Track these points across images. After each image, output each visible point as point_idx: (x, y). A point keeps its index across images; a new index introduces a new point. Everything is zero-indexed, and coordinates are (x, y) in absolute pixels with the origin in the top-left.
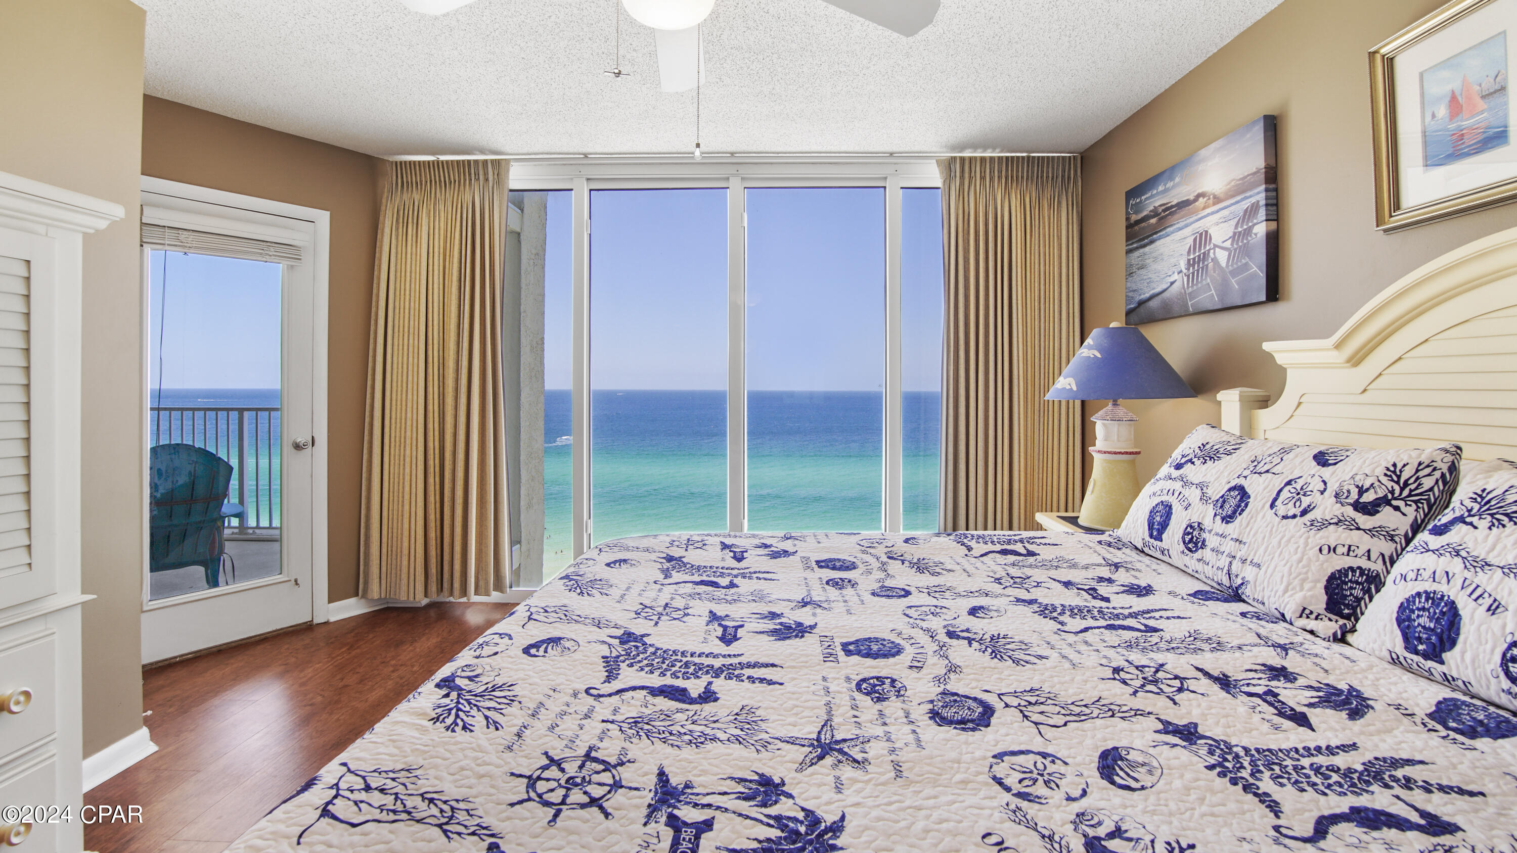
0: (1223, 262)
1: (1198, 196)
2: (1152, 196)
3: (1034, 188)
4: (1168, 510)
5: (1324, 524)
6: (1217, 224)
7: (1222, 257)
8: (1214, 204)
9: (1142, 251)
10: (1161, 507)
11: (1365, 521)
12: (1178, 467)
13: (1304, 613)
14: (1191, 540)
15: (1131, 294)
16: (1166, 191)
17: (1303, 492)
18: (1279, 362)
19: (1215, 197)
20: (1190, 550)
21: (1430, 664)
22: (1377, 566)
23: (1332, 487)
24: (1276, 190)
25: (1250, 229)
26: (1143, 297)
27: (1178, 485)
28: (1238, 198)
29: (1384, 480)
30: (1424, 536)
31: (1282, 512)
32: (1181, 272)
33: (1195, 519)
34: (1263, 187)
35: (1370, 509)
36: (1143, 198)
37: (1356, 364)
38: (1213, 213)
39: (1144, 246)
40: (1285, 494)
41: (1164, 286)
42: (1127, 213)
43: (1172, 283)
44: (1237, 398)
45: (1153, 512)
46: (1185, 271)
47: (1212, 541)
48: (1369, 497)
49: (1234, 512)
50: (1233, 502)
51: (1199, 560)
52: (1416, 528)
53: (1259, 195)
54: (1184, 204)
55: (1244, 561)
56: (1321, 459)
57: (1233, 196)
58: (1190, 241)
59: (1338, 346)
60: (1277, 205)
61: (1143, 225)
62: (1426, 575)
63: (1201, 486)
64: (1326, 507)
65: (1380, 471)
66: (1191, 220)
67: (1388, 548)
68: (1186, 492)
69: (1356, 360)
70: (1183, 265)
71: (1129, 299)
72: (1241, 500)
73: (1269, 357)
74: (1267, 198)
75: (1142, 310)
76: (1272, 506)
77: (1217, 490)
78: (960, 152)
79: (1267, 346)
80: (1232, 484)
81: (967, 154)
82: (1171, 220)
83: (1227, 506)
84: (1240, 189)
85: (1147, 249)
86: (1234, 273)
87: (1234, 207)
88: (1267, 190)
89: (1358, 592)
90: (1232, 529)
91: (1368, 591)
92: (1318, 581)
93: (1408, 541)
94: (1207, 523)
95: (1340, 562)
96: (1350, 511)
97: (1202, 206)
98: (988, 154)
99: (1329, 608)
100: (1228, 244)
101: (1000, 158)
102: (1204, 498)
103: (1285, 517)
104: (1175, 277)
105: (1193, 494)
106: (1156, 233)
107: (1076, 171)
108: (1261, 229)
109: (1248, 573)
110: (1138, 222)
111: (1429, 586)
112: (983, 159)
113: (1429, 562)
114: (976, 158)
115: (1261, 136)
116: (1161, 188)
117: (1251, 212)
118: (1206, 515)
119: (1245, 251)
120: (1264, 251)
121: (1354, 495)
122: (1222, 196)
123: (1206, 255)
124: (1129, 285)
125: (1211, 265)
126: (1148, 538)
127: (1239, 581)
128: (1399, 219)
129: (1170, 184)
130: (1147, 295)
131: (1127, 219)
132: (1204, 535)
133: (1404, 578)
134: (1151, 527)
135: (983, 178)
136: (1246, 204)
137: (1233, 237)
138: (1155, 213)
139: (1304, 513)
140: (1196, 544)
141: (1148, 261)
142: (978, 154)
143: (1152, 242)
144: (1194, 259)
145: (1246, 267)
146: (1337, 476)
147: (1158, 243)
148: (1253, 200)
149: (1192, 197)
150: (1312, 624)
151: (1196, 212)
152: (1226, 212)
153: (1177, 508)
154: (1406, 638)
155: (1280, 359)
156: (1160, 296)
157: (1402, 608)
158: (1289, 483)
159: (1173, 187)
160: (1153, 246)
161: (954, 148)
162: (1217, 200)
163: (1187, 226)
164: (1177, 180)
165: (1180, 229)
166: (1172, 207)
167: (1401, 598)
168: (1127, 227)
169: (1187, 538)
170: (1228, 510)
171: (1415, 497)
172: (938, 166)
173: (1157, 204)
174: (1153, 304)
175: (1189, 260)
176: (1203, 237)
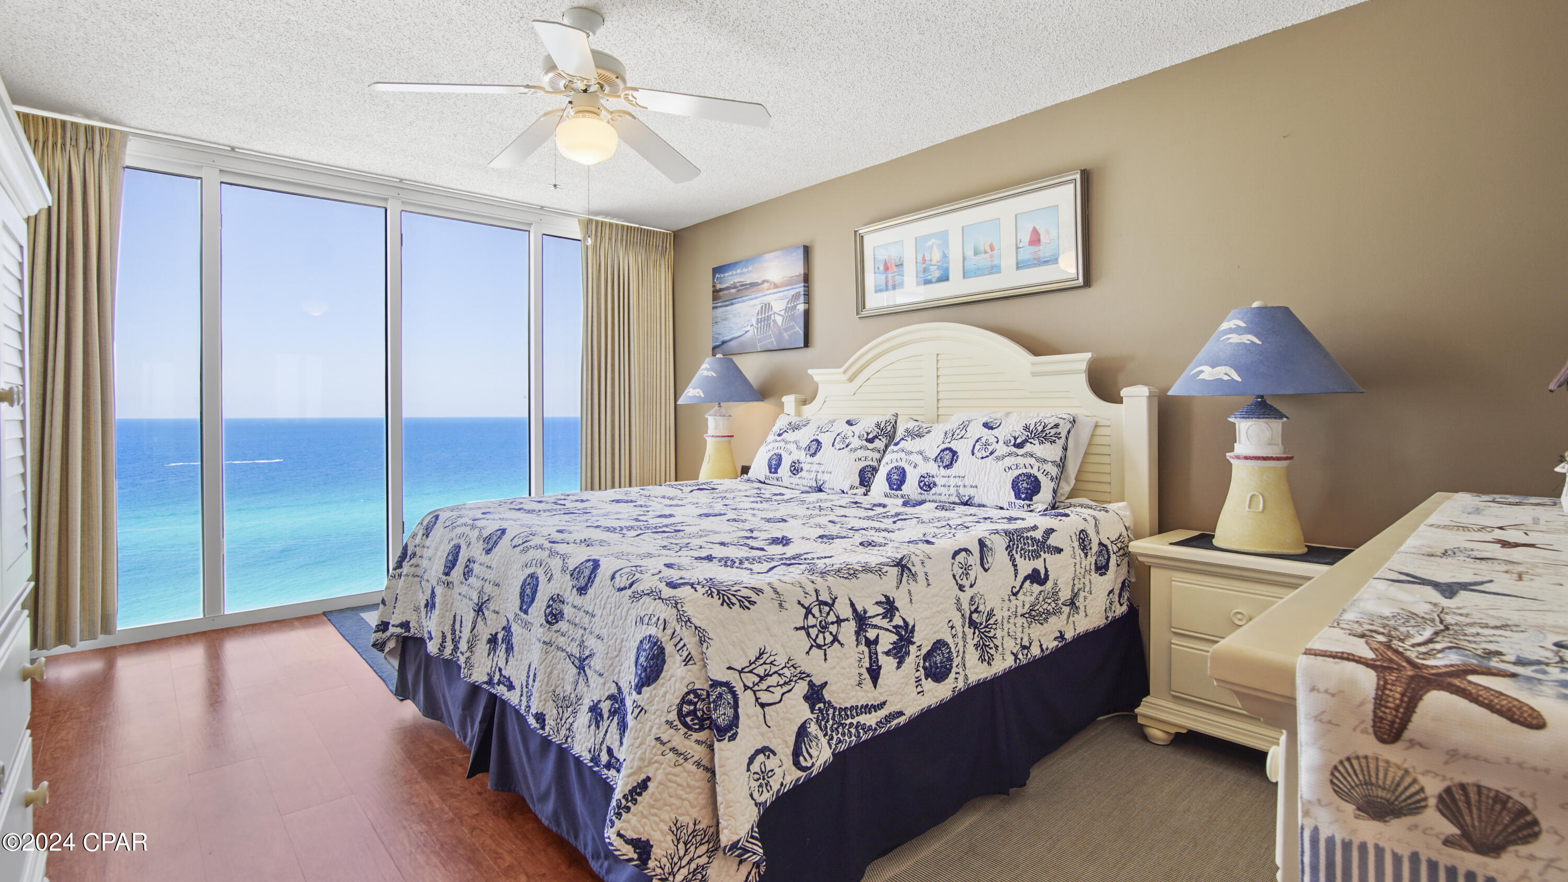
0: (780, 323)
1: (764, 282)
2: (732, 275)
3: (644, 251)
4: (779, 458)
5: (856, 449)
6: (776, 300)
7: (779, 320)
8: (774, 288)
9: (725, 308)
10: (775, 457)
11: (870, 446)
12: (780, 435)
13: (852, 487)
14: (794, 469)
15: (716, 336)
16: (742, 274)
17: (845, 438)
18: (815, 380)
19: (774, 284)
20: (794, 474)
21: (898, 492)
22: (875, 464)
23: (857, 434)
24: (808, 287)
25: (795, 306)
26: (726, 339)
27: (782, 444)
28: (789, 288)
29: (875, 428)
30: (892, 447)
31: (838, 448)
32: (752, 325)
33: (795, 459)
34: (802, 284)
35: (871, 441)
36: (726, 275)
37: (851, 381)
38: (773, 293)
39: (727, 306)
40: (838, 439)
41: (741, 333)
42: (714, 282)
43: (746, 332)
44: (794, 400)
45: (770, 460)
46: (755, 325)
47: (806, 467)
48: (871, 436)
49: (816, 451)
50: (814, 447)
51: (799, 478)
52: (887, 446)
53: (801, 289)
54: (753, 285)
55: (823, 472)
56: (849, 423)
57: (786, 286)
58: (759, 307)
59: (845, 372)
60: (808, 295)
61: (726, 292)
62: (894, 460)
63: (796, 442)
64: (856, 443)
65: (873, 425)
66: (760, 295)
67: (878, 456)
68: (788, 446)
69: (851, 379)
70: (754, 321)
71: (714, 339)
72: (818, 445)
73: (811, 377)
74: (804, 291)
75: (725, 346)
76: (833, 445)
77: (804, 443)
78: (595, 216)
79: (810, 371)
80: (812, 439)
81: (600, 218)
82: (744, 292)
83: (811, 449)
84: (789, 283)
85: (728, 308)
86: (786, 330)
87: (785, 293)
88: (804, 286)
89: (869, 475)
90: (816, 459)
91: (872, 474)
92: (855, 473)
93: (884, 452)
94: (802, 459)
95: (863, 464)
96: (865, 443)
97: (766, 288)
98: (614, 221)
99: (861, 484)
100: (783, 313)
101: (623, 226)
102: (798, 448)
103: (840, 449)
104: (749, 328)
105: (792, 447)
106: (735, 299)
107: (670, 244)
108: (801, 307)
109: (826, 477)
110: (721, 290)
111: (895, 464)
112: (611, 225)
113: (895, 456)
114: (606, 222)
115: (802, 256)
116: (738, 271)
117: (795, 297)
118: (802, 456)
119: (793, 318)
120: (803, 319)
121: (865, 436)
122: (779, 285)
123: (769, 317)
124: (715, 329)
125: (772, 324)
126: (768, 474)
127: (822, 482)
128: (864, 313)
129: (745, 270)
130: (729, 338)
131: (714, 286)
132: (801, 465)
133: (887, 463)
134: (770, 468)
135: (610, 239)
136: (793, 292)
137: (786, 309)
138: (734, 286)
139: (847, 446)
140: (797, 470)
141: (729, 316)
142: (607, 220)
143: (732, 304)
144: (761, 319)
145: (793, 327)
146: (858, 429)
147: (736, 306)
148: (797, 290)
149: (760, 281)
150: (855, 491)
151: (762, 290)
152: (781, 294)
153: (784, 455)
154: (890, 485)
155: (816, 379)
156: (738, 340)
157: (888, 475)
158: (838, 435)
159: (748, 272)
160: (733, 307)
161: (590, 213)
162: (776, 286)
163: (756, 298)
164: (750, 268)
165: (752, 299)
166: (747, 285)
167: (887, 471)
168: (714, 292)
169: (792, 469)
170: (812, 451)
171: (885, 434)
172: (580, 224)
173: (736, 281)
174: (732, 343)
175: (758, 319)
176: (767, 307)
